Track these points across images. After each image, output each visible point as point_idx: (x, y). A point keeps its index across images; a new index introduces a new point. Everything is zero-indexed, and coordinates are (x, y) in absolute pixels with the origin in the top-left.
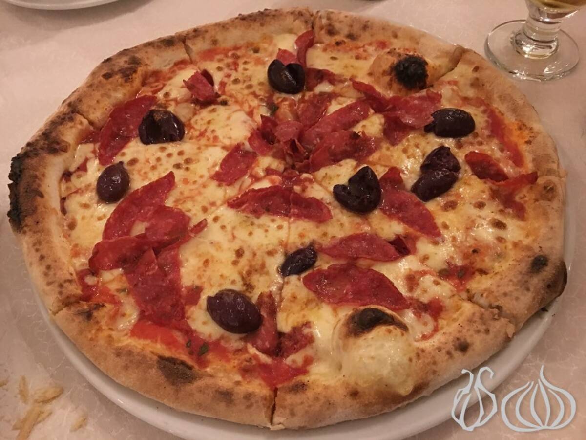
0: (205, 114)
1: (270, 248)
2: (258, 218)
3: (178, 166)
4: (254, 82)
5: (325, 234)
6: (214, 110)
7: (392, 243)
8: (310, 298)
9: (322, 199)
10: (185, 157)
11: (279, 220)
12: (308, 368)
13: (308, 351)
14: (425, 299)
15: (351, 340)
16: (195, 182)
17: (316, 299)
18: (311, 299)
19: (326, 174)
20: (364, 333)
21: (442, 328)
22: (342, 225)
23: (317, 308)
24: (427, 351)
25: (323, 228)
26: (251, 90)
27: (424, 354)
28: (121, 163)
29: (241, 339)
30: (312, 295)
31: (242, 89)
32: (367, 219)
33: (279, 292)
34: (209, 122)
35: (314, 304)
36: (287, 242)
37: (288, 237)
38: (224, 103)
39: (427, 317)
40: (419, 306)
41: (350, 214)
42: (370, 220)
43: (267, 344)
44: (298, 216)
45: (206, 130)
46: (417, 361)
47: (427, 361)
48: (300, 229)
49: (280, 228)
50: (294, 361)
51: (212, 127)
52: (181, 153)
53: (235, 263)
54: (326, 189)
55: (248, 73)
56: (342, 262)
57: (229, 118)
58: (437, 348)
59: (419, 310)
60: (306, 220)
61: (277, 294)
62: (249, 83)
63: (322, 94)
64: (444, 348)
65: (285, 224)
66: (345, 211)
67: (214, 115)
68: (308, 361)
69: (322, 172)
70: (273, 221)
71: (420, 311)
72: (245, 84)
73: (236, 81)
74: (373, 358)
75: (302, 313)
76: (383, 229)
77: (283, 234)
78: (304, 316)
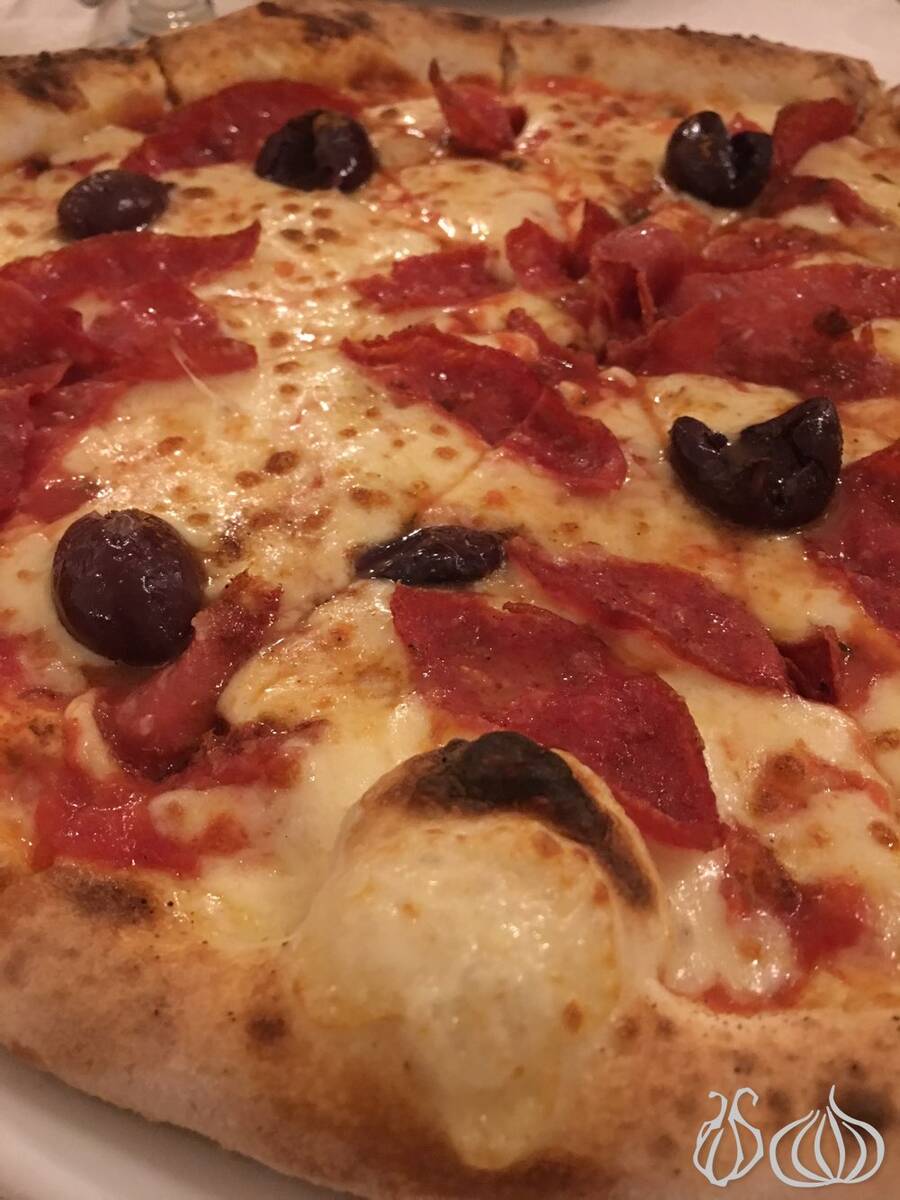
0: (448, 170)
1: (374, 485)
2: (401, 404)
3: (292, 235)
4: (626, 157)
5: (571, 528)
6: (475, 170)
7: (785, 650)
8: (386, 663)
9: (625, 441)
10: (325, 224)
11: (456, 437)
12: (206, 862)
13: (247, 807)
14: (801, 866)
15: (391, 817)
16: (305, 279)
17: (405, 674)
18: (387, 669)
19: (683, 389)
20: (448, 809)
21: (814, 1005)
22: (643, 527)
23: (386, 700)
24: (681, 1041)
25: (576, 510)
26: (606, 168)
27: (662, 1045)
28: (171, 186)
29: (85, 669)
30: (398, 658)
31: (584, 157)
32: (738, 549)
33: (308, 606)
34: (446, 185)
35: (388, 685)
36: (440, 495)
37: (451, 487)
38: (516, 165)
39: (773, 933)
40: (759, 875)
41: (689, 511)
42: (747, 556)
43: (145, 725)
44: (521, 452)
45: (422, 196)
46: (610, 1053)
47: (655, 1077)
48: (501, 484)
49: (445, 454)
50: (175, 811)
51: (444, 195)
52: (321, 213)
53: (246, 480)
54: (656, 423)
55: (623, 137)
56: (572, 615)
57: (501, 194)
58: (735, 1053)
59: (751, 890)
60: (537, 468)
61: (298, 608)
62: (611, 153)
63: (795, 231)
64: (769, 1071)
65: (468, 455)
66: (678, 499)
67: (469, 179)
68: (223, 839)
69: (672, 383)
70: (438, 430)
71: (754, 897)
72: (598, 153)
73: (580, 140)
74: (409, 909)
75: (328, 691)
76: (775, 595)
77: (438, 474)
78: (326, 703)
